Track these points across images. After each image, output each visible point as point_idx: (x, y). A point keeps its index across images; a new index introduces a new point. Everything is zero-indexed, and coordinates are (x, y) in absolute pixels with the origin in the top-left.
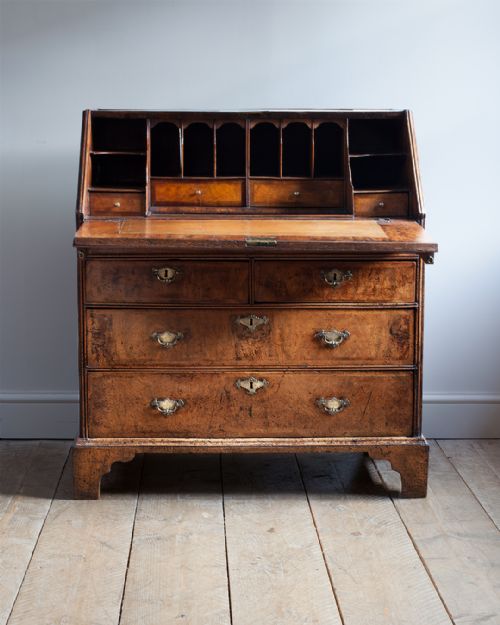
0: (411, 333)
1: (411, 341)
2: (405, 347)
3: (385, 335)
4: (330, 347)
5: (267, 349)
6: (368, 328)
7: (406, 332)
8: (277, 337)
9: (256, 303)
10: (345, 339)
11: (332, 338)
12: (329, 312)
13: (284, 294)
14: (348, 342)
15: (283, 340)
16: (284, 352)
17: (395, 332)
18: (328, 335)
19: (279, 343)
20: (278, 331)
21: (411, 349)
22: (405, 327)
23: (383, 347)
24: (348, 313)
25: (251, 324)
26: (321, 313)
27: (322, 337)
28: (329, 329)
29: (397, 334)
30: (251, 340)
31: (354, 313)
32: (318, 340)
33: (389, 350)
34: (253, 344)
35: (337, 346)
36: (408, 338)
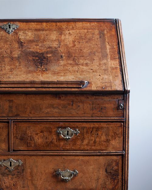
0: (120, 172)
1: (120, 177)
2: (116, 181)
3: (102, 173)
4: (64, 181)
5: (21, 183)
6: (91, 168)
7: (117, 171)
8: (28, 174)
9: (14, 151)
10: (75, 176)
11: (65, 175)
12: (64, 157)
13: (33, 145)
14: (77, 178)
15: (32, 176)
16: (33, 184)
17: (109, 171)
18: (63, 173)
19: (30, 178)
20: (29, 170)
21: (120, 183)
22: (116, 168)
23: (101, 181)
24: (77, 158)
25: (11, 165)
26: (58, 158)
27: (60, 174)
28: (64, 169)
29: (110, 173)
30: (10, 177)
31: (81, 158)
32: (56, 176)
33: (105, 183)
34: (12, 179)
35: (69, 181)
36: (118, 175)
